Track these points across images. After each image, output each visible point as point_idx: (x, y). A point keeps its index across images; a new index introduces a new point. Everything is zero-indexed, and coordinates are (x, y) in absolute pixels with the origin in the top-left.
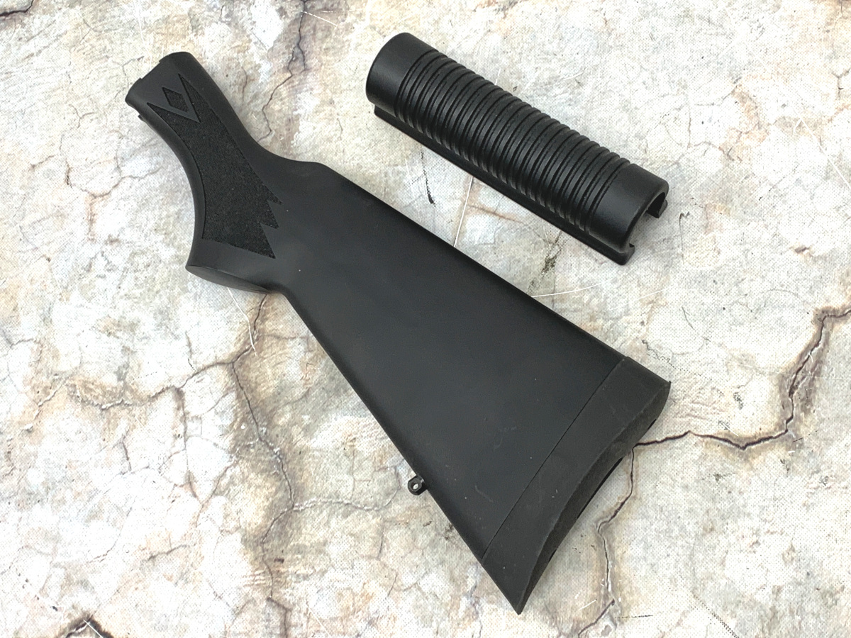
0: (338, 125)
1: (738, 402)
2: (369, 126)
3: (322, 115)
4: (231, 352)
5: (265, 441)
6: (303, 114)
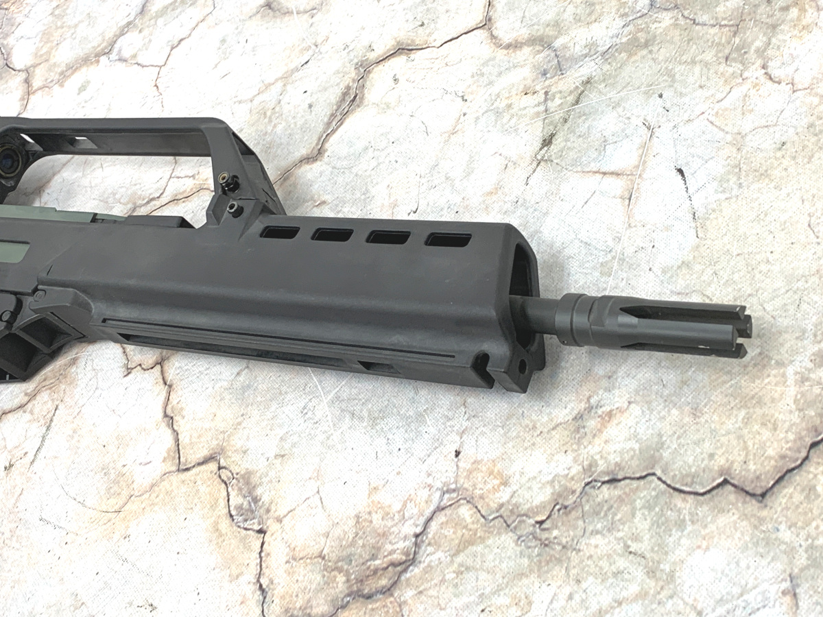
1: (397, 78)
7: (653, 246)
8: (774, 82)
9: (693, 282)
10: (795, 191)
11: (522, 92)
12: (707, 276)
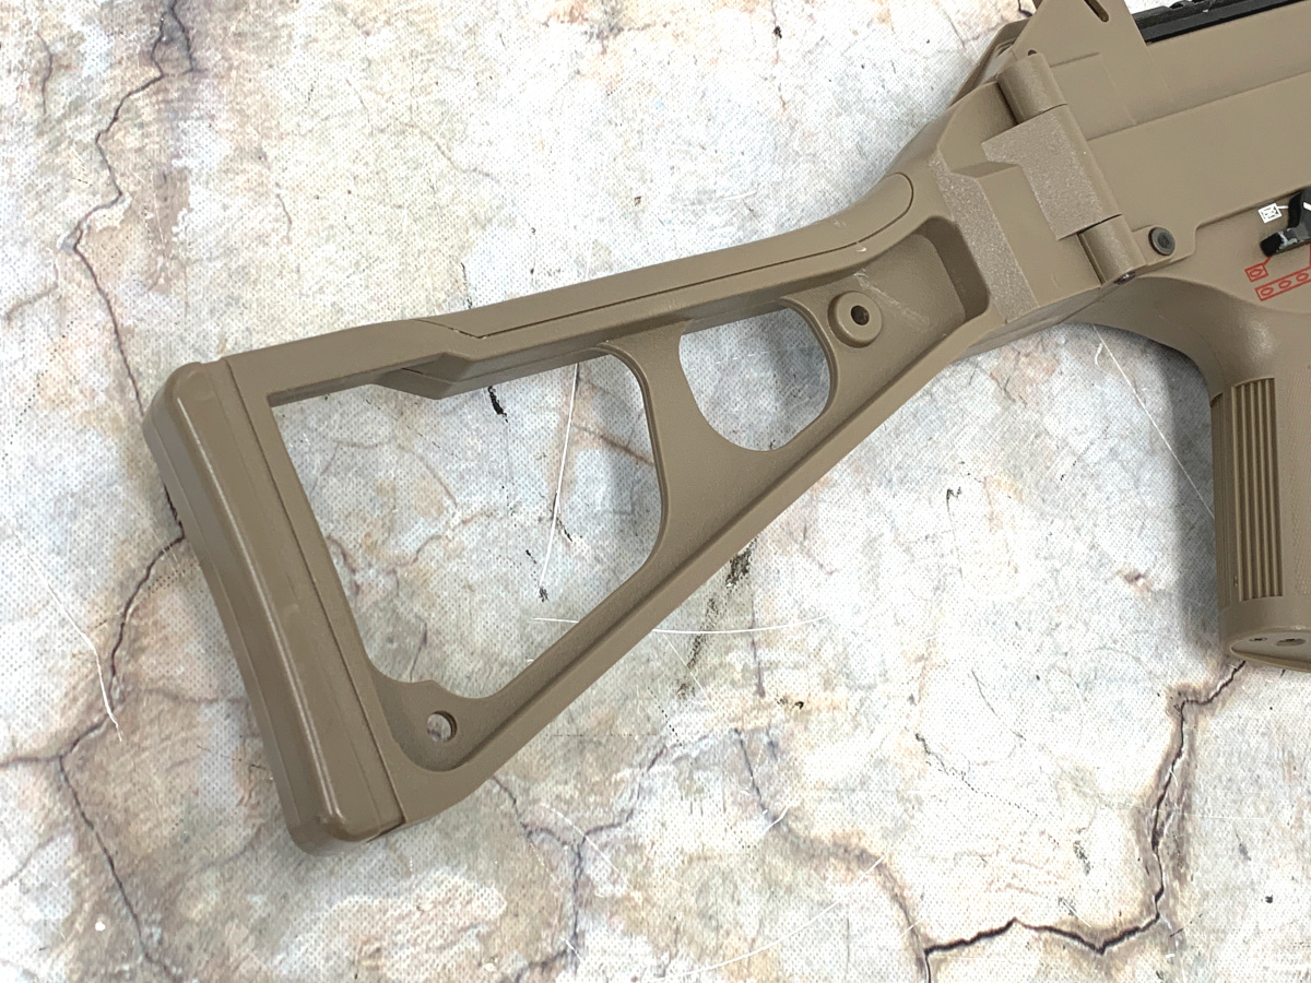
0: (280, 209)
1: (1082, 861)
2: (351, 221)
3: (240, 180)
4: (53, 730)
5: (159, 962)
6: (196, 170)
7: (532, 271)
8: (340, 545)
9: (465, 187)
10: (310, 293)
11: (809, 713)
12: (446, 189)
